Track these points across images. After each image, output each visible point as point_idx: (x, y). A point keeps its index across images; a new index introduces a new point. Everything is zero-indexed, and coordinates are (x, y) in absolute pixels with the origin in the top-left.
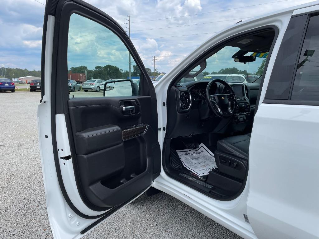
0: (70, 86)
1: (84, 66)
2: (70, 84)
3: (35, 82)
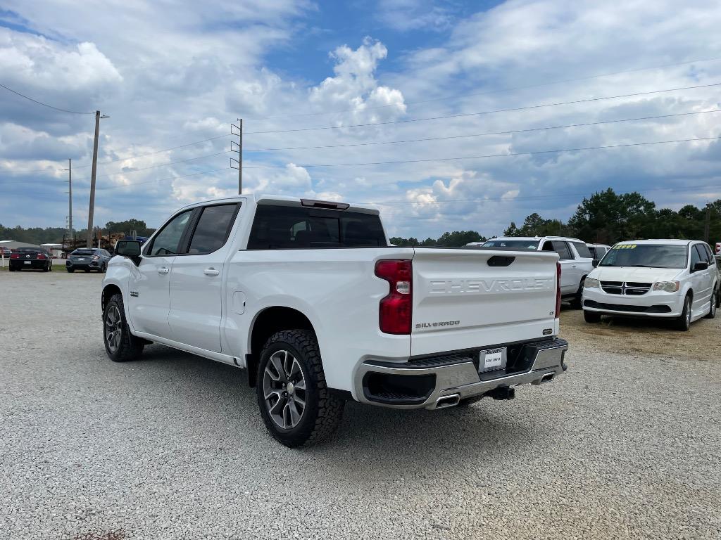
0: (96, 261)
1: (138, 220)
2: (96, 257)
3: (22, 253)
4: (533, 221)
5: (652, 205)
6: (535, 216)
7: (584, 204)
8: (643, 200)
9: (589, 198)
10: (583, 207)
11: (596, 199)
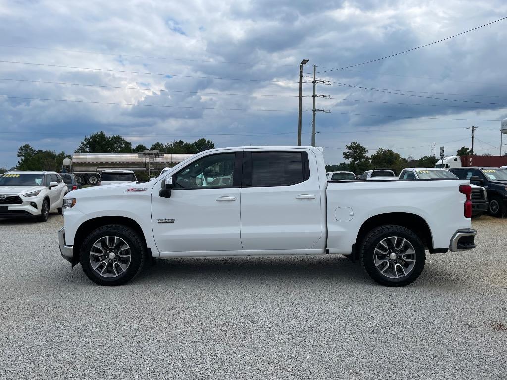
4: (26, 150)
5: (129, 144)
6: (27, 147)
7: (85, 141)
8: (124, 140)
9: (88, 137)
10: (84, 143)
11: (94, 137)
